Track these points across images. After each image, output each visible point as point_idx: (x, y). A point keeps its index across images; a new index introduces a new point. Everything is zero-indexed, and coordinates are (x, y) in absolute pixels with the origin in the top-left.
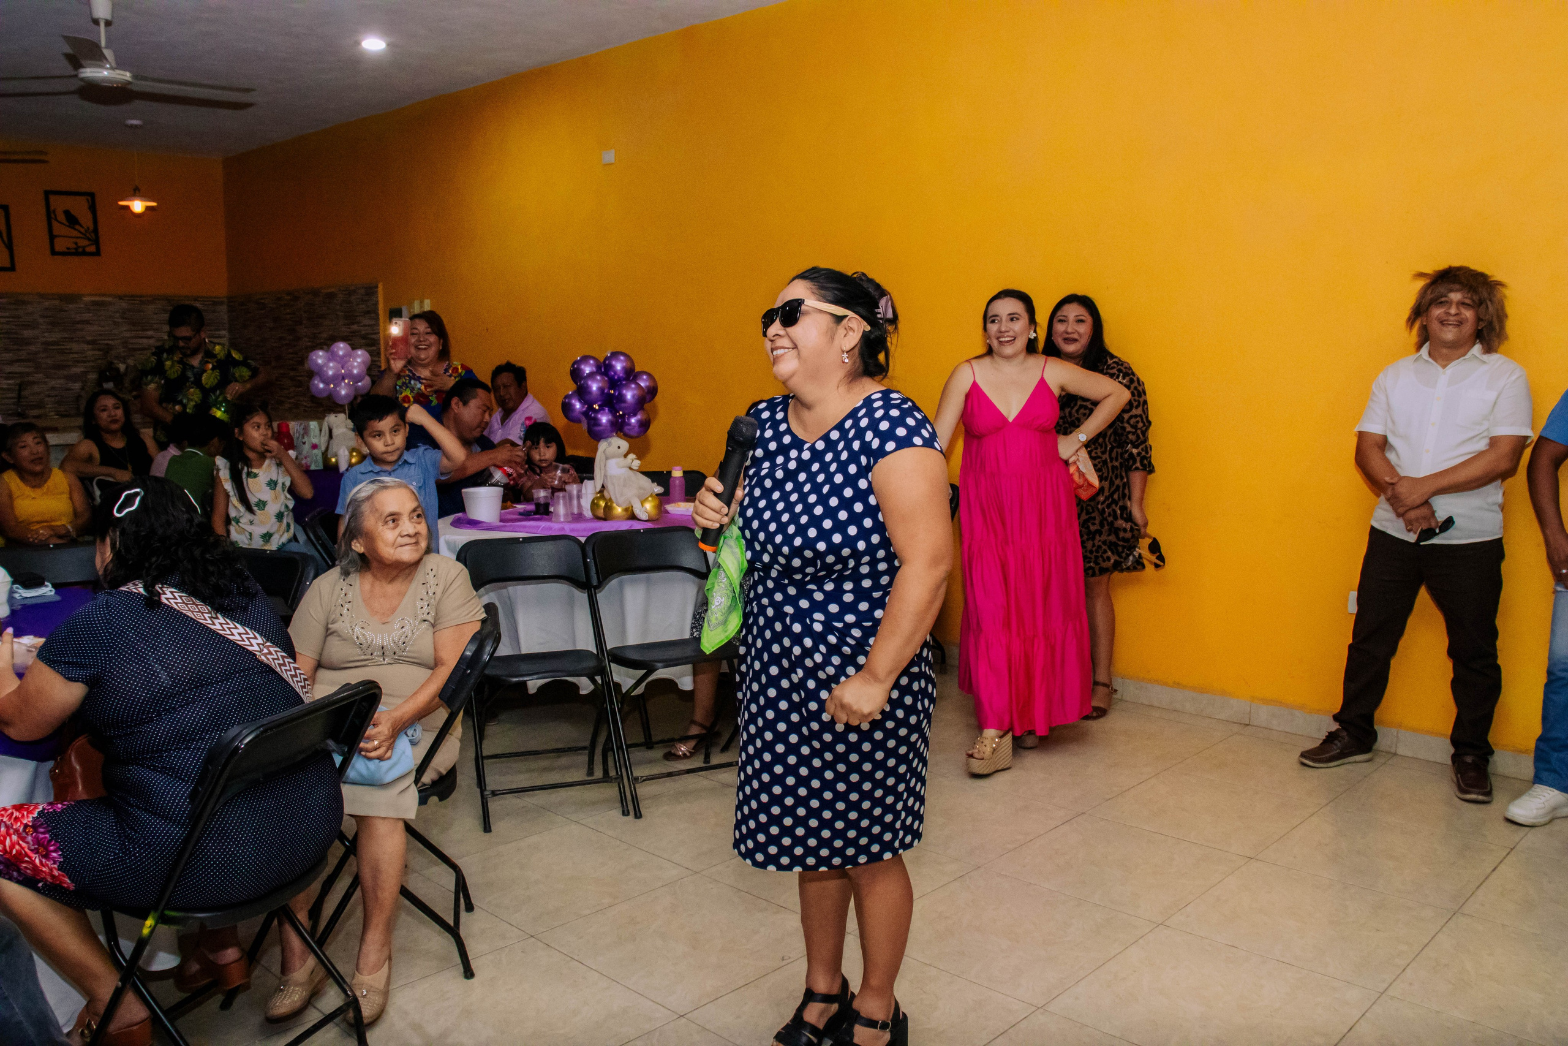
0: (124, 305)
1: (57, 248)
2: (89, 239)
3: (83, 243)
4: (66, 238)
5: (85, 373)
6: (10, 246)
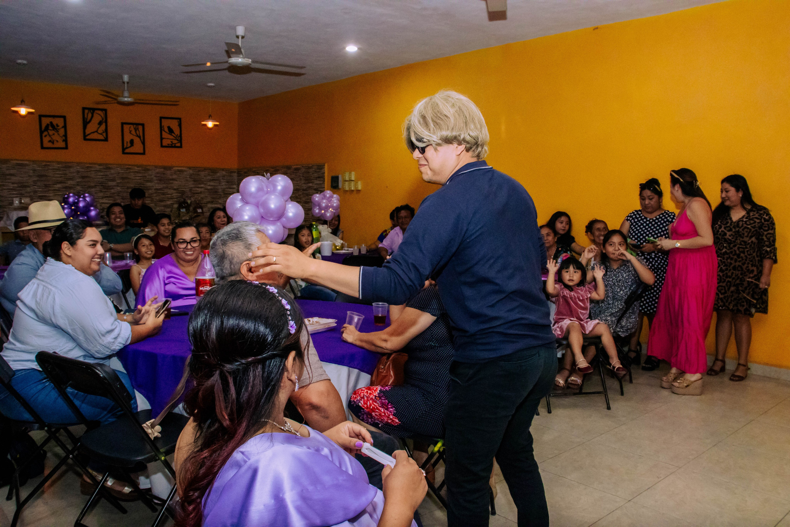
0: (191, 172)
1: (164, 144)
2: (178, 140)
3: (175, 142)
4: (168, 139)
5: (173, 204)
6: (143, 143)
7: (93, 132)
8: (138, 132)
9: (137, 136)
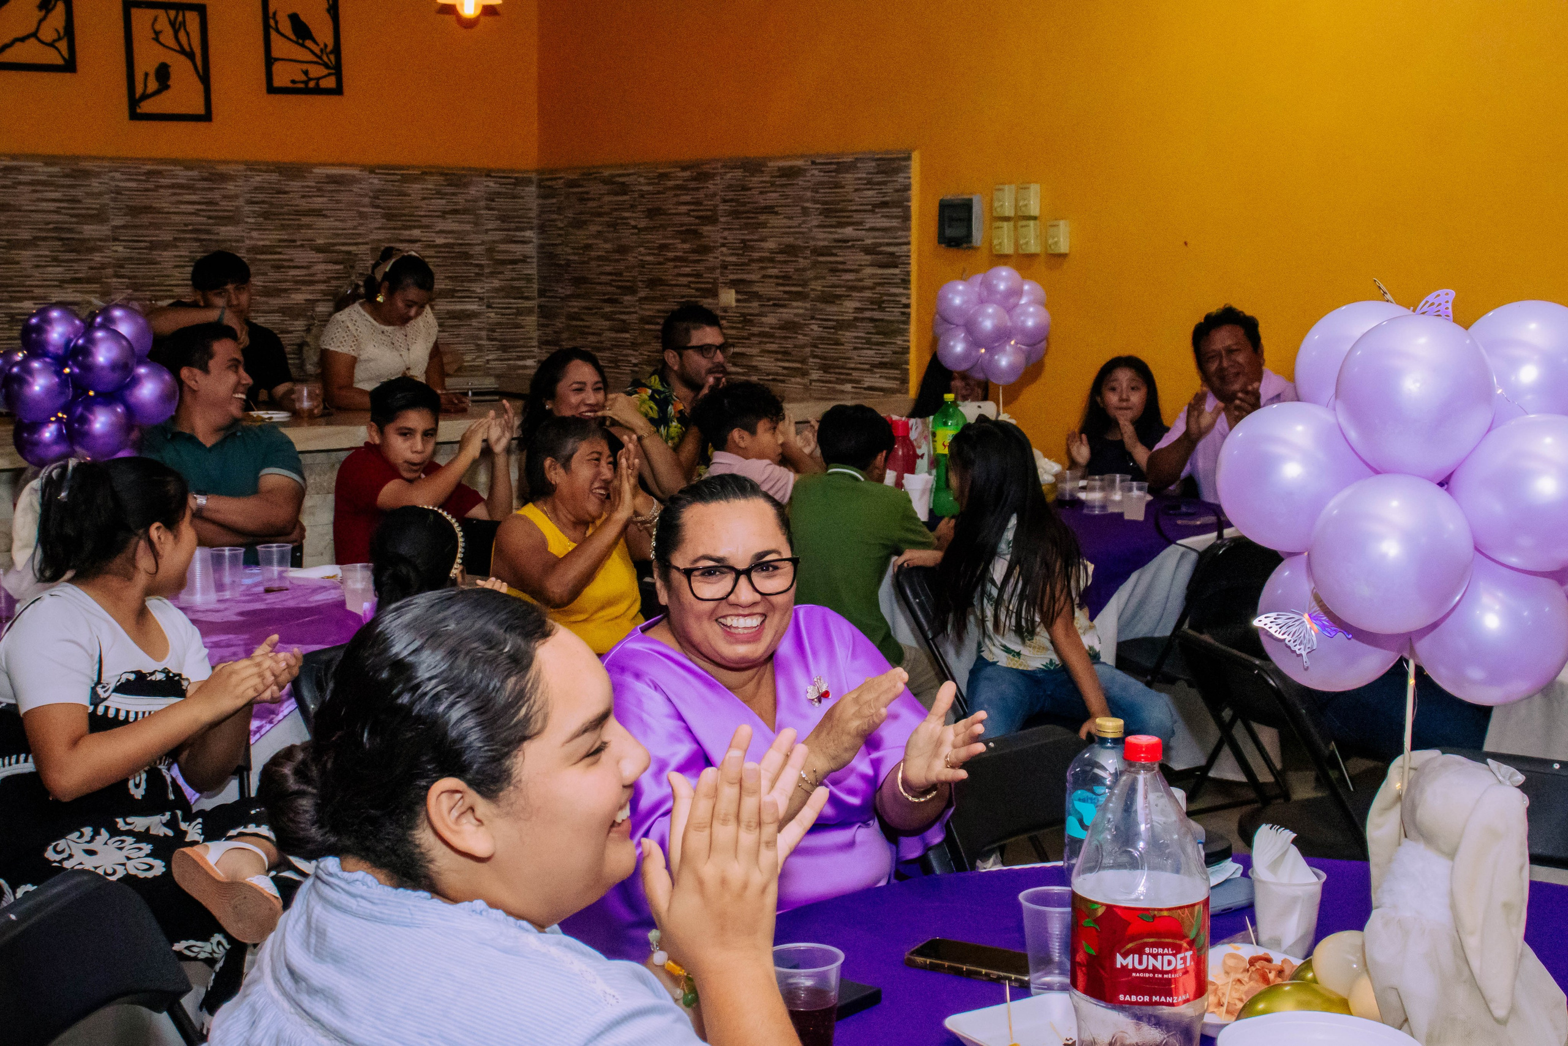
0: (376, 182)
1: (279, 82)
2: (326, 66)
3: (316, 71)
4: (294, 62)
6: (205, 79)
7: (22, 39)
8: (182, 35)
9: (182, 51)
